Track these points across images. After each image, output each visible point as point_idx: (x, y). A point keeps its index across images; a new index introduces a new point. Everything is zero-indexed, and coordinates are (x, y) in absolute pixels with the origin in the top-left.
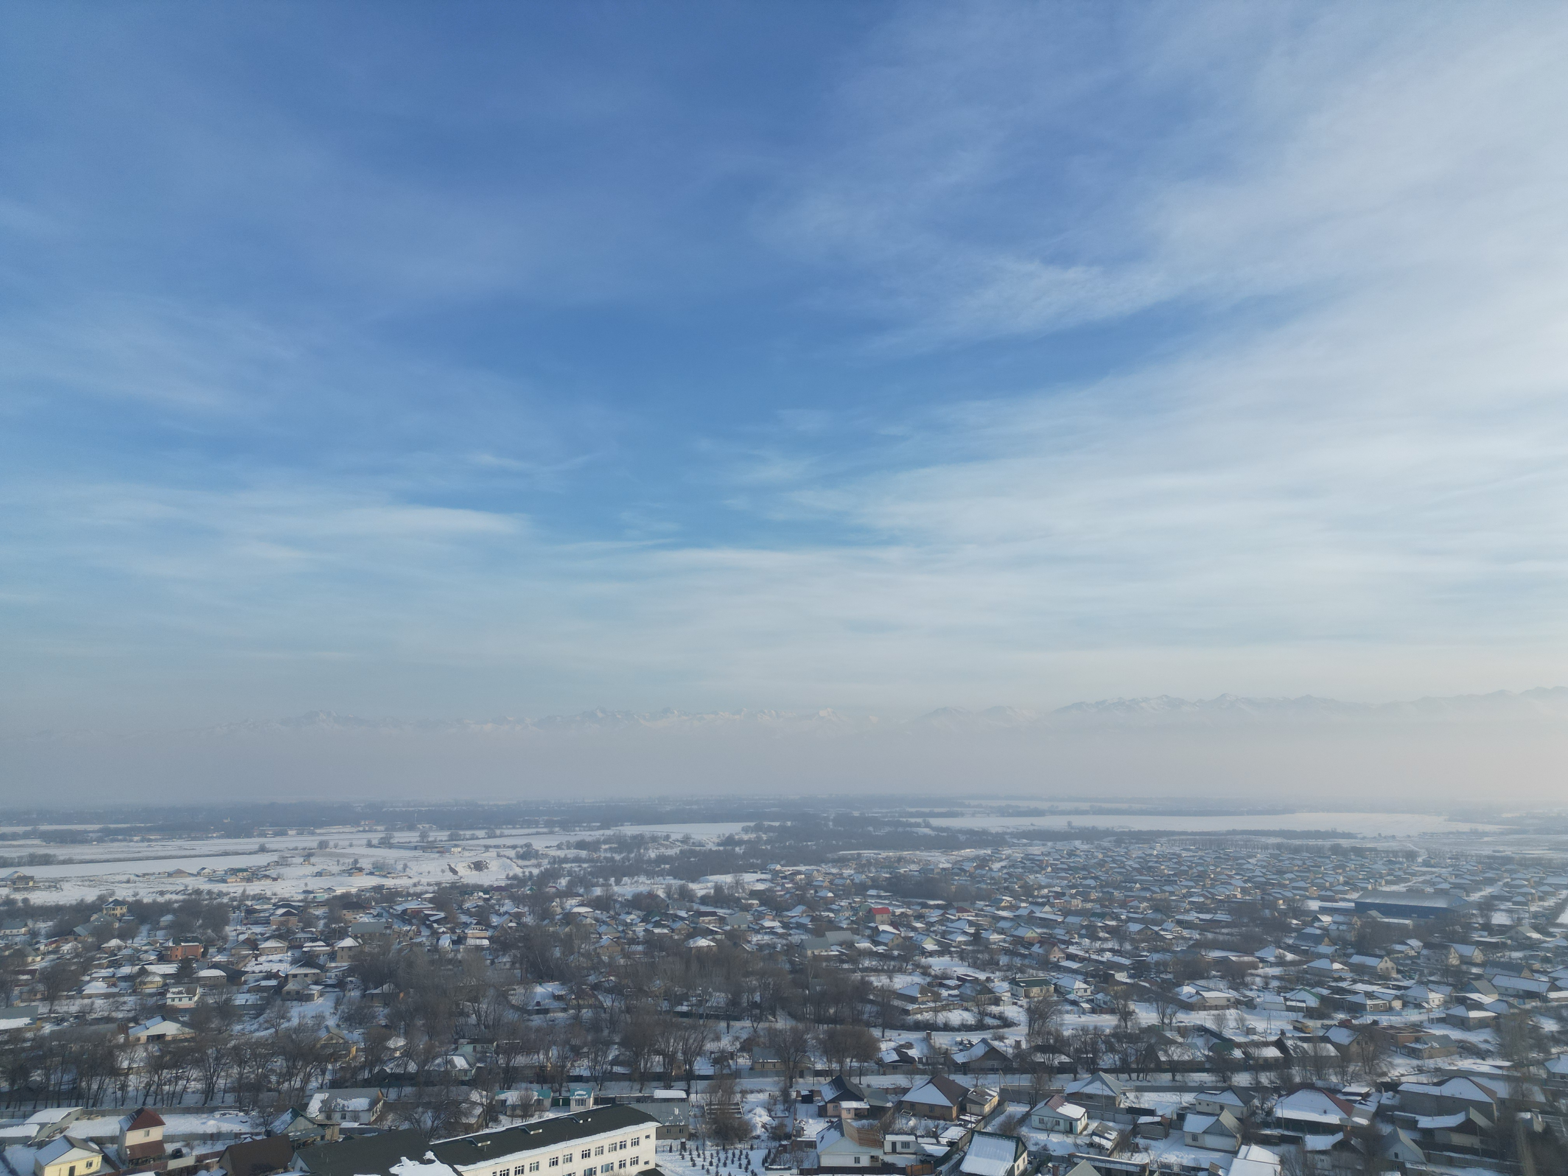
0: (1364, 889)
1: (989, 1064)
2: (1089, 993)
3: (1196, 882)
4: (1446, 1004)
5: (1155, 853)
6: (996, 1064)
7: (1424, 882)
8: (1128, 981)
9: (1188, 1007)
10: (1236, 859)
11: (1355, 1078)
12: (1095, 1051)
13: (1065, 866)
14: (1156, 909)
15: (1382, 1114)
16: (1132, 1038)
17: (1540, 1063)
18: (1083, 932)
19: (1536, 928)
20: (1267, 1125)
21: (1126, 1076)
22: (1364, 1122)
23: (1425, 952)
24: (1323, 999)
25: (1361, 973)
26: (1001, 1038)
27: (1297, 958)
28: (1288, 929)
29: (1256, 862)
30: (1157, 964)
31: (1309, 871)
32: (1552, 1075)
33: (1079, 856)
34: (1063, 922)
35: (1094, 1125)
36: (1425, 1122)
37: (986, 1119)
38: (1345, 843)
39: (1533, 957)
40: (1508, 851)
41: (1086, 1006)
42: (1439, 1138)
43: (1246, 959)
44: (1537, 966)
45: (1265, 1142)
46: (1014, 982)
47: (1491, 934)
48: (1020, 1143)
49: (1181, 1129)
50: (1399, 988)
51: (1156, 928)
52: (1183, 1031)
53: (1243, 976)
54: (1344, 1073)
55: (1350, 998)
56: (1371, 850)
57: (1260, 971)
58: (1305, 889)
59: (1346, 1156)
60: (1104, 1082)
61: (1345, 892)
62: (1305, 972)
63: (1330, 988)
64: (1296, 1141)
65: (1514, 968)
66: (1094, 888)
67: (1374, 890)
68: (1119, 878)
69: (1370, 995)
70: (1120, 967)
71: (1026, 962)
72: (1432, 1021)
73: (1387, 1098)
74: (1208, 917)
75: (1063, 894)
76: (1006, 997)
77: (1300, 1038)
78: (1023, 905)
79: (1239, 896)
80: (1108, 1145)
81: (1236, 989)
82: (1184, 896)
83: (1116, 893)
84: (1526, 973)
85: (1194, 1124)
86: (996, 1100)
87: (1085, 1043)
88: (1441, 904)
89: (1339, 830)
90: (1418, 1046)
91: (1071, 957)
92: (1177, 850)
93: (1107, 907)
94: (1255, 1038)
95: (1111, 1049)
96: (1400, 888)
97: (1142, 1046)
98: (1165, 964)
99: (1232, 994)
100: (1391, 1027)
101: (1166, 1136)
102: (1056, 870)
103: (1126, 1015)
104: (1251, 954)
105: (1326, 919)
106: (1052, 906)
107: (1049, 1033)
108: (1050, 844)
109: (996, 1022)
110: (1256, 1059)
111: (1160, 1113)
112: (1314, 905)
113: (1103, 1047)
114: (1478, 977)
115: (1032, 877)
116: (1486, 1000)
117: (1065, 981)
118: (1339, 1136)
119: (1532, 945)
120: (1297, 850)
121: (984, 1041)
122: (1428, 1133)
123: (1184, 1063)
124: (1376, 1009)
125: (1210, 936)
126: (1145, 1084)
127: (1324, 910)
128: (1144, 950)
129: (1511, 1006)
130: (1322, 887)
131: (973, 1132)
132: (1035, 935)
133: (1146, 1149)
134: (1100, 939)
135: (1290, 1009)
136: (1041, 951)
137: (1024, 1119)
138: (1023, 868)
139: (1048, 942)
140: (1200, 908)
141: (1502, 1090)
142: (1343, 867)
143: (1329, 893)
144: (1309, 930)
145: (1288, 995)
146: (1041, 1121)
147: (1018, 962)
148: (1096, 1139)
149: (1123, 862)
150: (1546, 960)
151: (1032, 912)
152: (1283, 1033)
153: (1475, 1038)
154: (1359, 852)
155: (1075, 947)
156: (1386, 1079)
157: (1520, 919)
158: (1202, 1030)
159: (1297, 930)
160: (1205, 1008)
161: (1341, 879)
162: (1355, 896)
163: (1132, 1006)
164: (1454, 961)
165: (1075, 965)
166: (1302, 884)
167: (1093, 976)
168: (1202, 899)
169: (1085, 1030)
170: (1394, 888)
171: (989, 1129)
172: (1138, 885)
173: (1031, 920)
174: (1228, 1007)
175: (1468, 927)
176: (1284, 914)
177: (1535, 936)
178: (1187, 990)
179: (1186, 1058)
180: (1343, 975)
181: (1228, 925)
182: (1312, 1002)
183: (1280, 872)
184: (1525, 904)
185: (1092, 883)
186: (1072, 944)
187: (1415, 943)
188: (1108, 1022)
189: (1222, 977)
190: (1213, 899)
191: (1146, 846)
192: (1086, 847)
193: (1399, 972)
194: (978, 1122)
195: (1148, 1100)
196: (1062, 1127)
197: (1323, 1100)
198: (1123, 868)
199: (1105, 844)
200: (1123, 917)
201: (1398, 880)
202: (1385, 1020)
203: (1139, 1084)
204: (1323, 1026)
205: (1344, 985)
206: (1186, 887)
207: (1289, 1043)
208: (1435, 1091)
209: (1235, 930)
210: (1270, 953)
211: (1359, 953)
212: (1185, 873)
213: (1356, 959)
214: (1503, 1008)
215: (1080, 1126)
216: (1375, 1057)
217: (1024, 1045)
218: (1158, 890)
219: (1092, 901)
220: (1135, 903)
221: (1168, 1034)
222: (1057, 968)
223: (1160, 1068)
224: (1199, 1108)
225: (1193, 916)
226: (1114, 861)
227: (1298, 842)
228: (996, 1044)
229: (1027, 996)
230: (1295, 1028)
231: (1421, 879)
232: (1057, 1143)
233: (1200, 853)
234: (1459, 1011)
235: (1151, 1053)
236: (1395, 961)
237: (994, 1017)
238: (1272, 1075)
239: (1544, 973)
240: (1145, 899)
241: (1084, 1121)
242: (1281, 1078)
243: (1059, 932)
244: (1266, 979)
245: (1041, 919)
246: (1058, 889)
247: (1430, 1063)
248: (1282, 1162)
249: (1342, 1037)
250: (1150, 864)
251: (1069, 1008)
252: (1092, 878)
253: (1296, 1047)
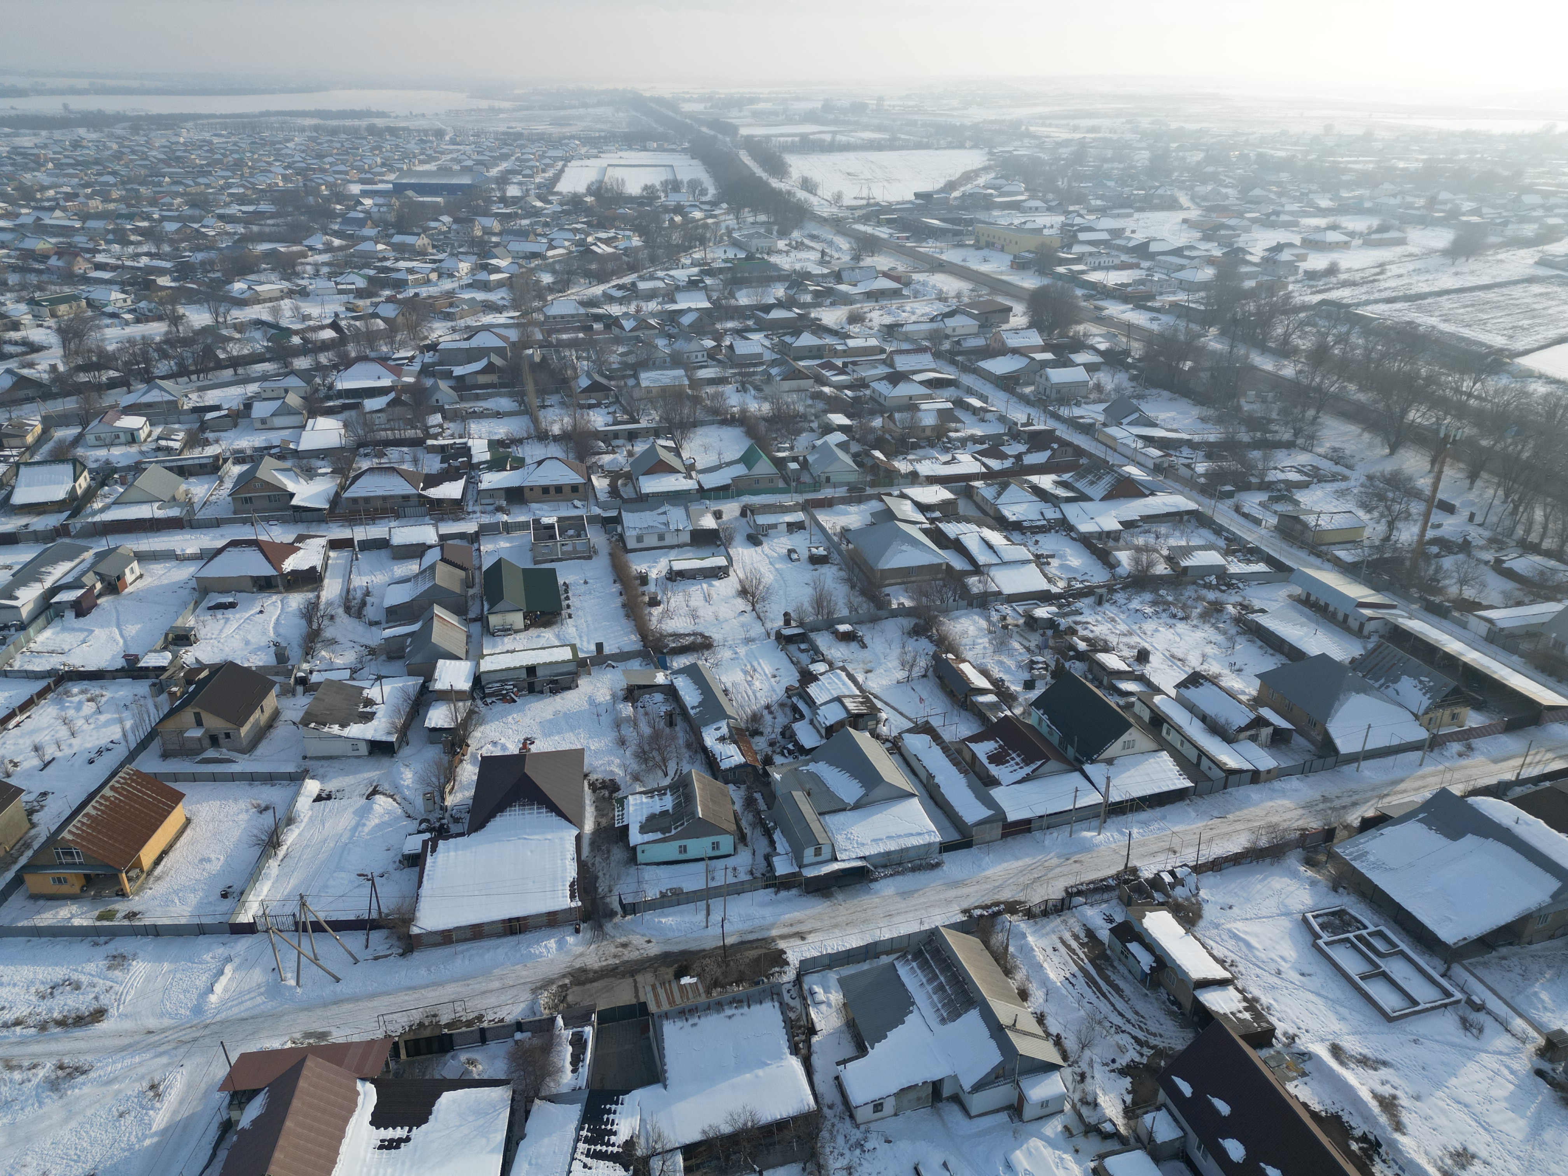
0: (400, 170)
1: (22, 394)
2: (129, 302)
3: (233, 171)
4: (473, 272)
5: (182, 140)
6: (30, 393)
7: (452, 160)
8: (173, 284)
9: (241, 303)
10: (274, 143)
11: (403, 345)
12: (147, 360)
13: (71, 161)
14: (193, 205)
15: (426, 371)
16: (186, 342)
17: (540, 310)
18: (110, 237)
19: (540, 197)
20: (329, 398)
21: (186, 379)
22: (411, 380)
23: (454, 227)
24: (370, 279)
25: (403, 251)
26: (31, 365)
27: (344, 243)
28: (332, 215)
29: (295, 145)
30: (203, 263)
31: (348, 154)
32: (547, 317)
33: (88, 148)
34: (83, 228)
35: (158, 431)
36: (458, 371)
37: (32, 449)
38: (380, 122)
39: (537, 223)
40: (519, 127)
41: (128, 316)
42: (468, 381)
43: (295, 248)
44: (539, 230)
45: (329, 412)
46: (32, 302)
47: (506, 206)
48: (78, 465)
49: (249, 416)
50: (434, 261)
51: (196, 226)
52: (240, 327)
53: (294, 266)
54: (392, 343)
55: (394, 275)
56: (404, 129)
57: (310, 260)
58: (346, 173)
59: (398, 410)
60: (161, 389)
61: (382, 174)
62: (352, 255)
63: (375, 268)
64: (357, 406)
65: (523, 234)
66: (115, 185)
67: (409, 170)
68: (143, 172)
69: (410, 271)
70: (162, 272)
71: (45, 277)
72: (462, 287)
73: (429, 358)
74: (251, 208)
75: (77, 195)
76: (27, 319)
77: (355, 318)
78: (24, 211)
79: (281, 184)
80: (176, 445)
81: (288, 280)
82: (222, 188)
83: (142, 190)
84: (532, 237)
85: (260, 410)
86: (39, 429)
87: (134, 354)
88: (466, 180)
89: (374, 109)
90: (452, 310)
91: (99, 267)
92: (207, 136)
93: (133, 206)
94: (311, 323)
95: (165, 356)
96: (431, 167)
97: (198, 347)
98: (211, 263)
99: (285, 285)
100: (430, 297)
101: (236, 425)
102: (59, 165)
103: (176, 320)
104: (300, 243)
105: (368, 202)
106: (64, 209)
107: (90, 351)
108: (44, 133)
109: (19, 349)
110: (314, 343)
111: (226, 406)
112: (355, 189)
113: (156, 355)
114: (497, 245)
115: (28, 176)
116: (502, 263)
117: (97, 293)
118: (392, 395)
119: (535, 213)
120: (334, 132)
121: (9, 371)
122: (461, 378)
123: (244, 357)
124: (417, 283)
125: (255, 228)
126: (207, 383)
127: (365, 193)
128: (185, 250)
129: (521, 266)
130: (361, 170)
131: (17, 465)
132: (47, 246)
133: (217, 441)
134: (132, 243)
135: (341, 292)
136: (60, 263)
137: (77, 441)
138: (12, 165)
139: (68, 252)
140: (242, 200)
141: (513, 335)
142: (379, 148)
143: (369, 176)
144: (352, 214)
145: (338, 280)
146: (98, 438)
147: (33, 279)
148: (163, 443)
149: (144, 153)
150: (546, 225)
151: (39, 219)
152: (337, 315)
153: (494, 297)
154: (393, 131)
155: (103, 255)
156: (428, 342)
157: (527, 190)
158: (259, 324)
159: (342, 215)
160: (259, 302)
161: (379, 160)
162: (392, 177)
163: (181, 310)
164: (478, 233)
165: (107, 275)
166: (342, 168)
167: (131, 285)
168: (241, 190)
169: (131, 341)
170: (426, 167)
171: (37, 458)
172: (167, 179)
173: (40, 229)
174: (282, 298)
175: (489, 201)
176: (328, 200)
177: (539, 204)
178: (238, 286)
179: (246, 352)
180: (387, 255)
181: (273, 216)
182: (361, 283)
183: (320, 156)
184: (531, 176)
185: (111, 179)
186: (99, 252)
187: (446, 219)
188: (157, 330)
189: (273, 270)
190: (254, 189)
191: (169, 132)
192: (94, 136)
193: (434, 247)
194: (21, 454)
195: (212, 397)
196: (123, 438)
197: (377, 368)
198: (146, 159)
199: (119, 131)
200: (156, 216)
201: (430, 159)
202: (424, 292)
203: (200, 384)
204: (372, 304)
205: (388, 264)
206: (223, 177)
207: (343, 323)
208: (465, 345)
209: (280, 221)
210: (318, 241)
211: (399, 233)
212: (219, 162)
213: (397, 239)
214: (515, 269)
215: (143, 435)
216: (418, 324)
217: (61, 368)
218: (191, 183)
219: (115, 201)
220: (167, 200)
221: (225, 332)
222: (85, 280)
223: (220, 365)
224: (265, 395)
225: (234, 210)
226: (133, 152)
227: (334, 123)
228: (25, 372)
229: (53, 315)
230: (348, 309)
231: (449, 157)
232: (120, 455)
233: (233, 139)
234: (482, 276)
235: (209, 353)
236: (431, 237)
237: (16, 343)
238: (330, 354)
239: (544, 235)
240: (177, 194)
241: (147, 429)
242: (338, 355)
243: (80, 240)
244: (317, 266)
245: (52, 226)
246: (68, 189)
247: (462, 323)
248: (345, 426)
249: (390, 311)
250: (178, 154)
251: (109, 321)
252: (109, 173)
253: (350, 326)
